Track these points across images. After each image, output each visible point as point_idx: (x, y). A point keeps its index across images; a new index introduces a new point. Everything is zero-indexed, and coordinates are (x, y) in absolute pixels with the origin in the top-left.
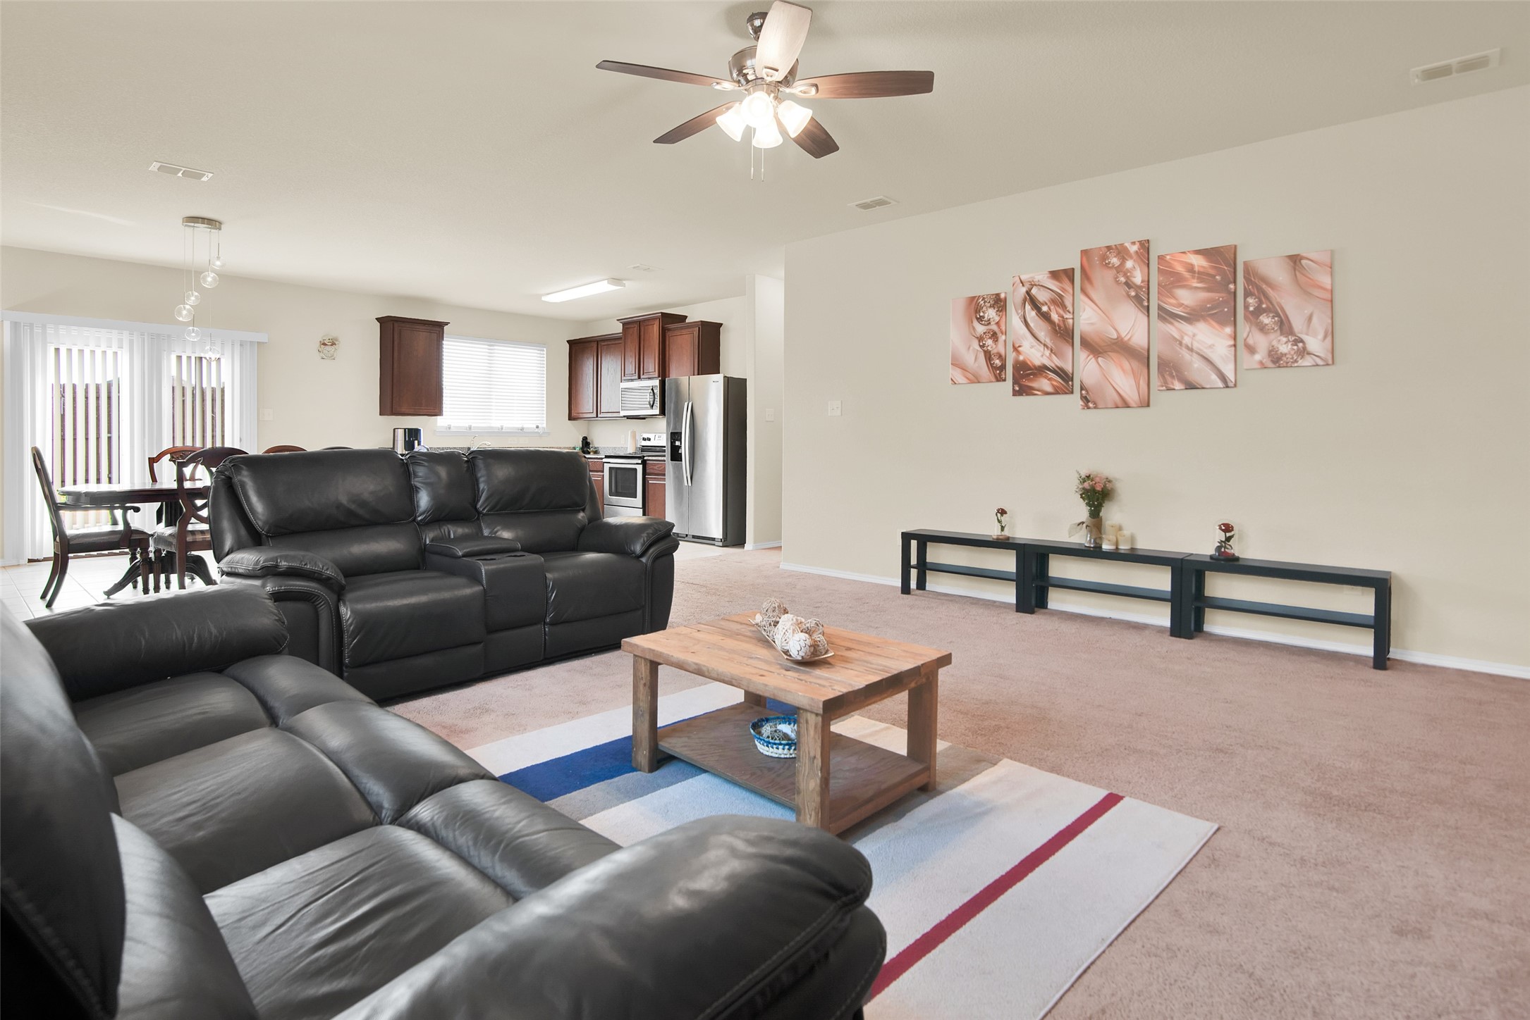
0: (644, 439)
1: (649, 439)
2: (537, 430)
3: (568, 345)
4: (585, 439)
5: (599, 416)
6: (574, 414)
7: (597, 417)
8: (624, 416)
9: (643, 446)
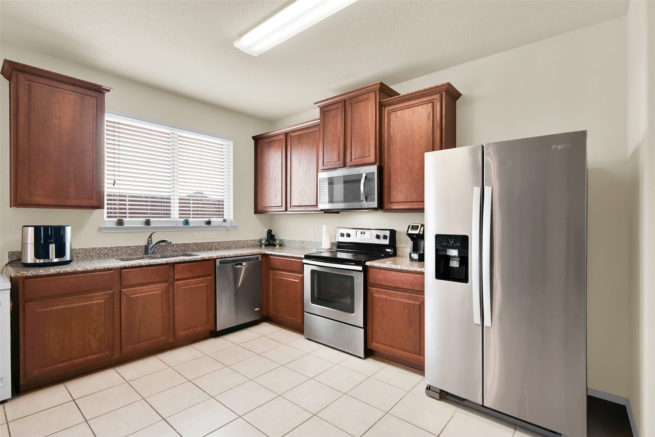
0: (342, 235)
1: (349, 235)
2: (224, 224)
3: (253, 141)
4: (270, 232)
5: (289, 209)
6: (260, 208)
7: (286, 210)
8: (322, 210)
9: (339, 242)
